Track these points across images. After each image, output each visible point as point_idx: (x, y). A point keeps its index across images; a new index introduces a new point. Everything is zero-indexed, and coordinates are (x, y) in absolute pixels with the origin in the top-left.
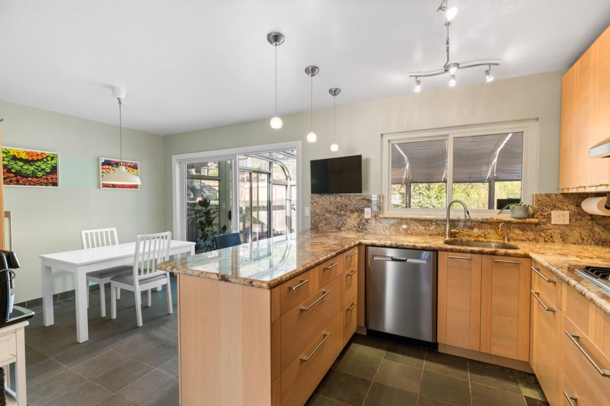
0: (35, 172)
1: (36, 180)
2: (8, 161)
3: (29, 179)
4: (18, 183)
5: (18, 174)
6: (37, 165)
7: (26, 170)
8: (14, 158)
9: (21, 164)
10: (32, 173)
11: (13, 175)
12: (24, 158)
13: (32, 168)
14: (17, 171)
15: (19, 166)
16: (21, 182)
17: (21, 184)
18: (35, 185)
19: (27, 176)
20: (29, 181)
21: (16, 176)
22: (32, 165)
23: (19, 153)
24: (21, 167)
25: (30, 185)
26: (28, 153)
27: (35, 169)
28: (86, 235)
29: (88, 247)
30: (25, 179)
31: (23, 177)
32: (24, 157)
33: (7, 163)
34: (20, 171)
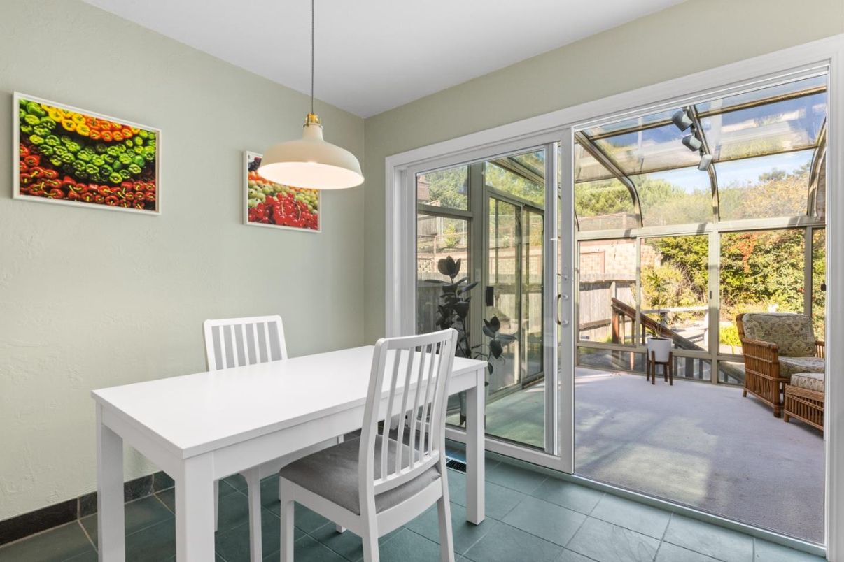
0: (107, 170)
1: (109, 191)
2: (44, 137)
3: (93, 187)
4: (65, 194)
5: (65, 170)
6: (110, 153)
7: (87, 162)
8: (58, 130)
9: (74, 146)
10: (100, 173)
11: (55, 173)
12: (80, 132)
13: (99, 160)
14: (64, 163)
15: (69, 151)
16: (73, 193)
17: (73, 199)
18: (105, 203)
19: (87, 180)
20: (92, 191)
21: (61, 177)
22: (99, 154)
23: (71, 119)
24: (75, 154)
25: (93, 201)
26: (90, 122)
27: (106, 163)
28: (215, 330)
29: (219, 367)
30: (83, 185)
31: (78, 180)
32: (83, 130)
33: (41, 141)
34: (71, 164)
